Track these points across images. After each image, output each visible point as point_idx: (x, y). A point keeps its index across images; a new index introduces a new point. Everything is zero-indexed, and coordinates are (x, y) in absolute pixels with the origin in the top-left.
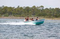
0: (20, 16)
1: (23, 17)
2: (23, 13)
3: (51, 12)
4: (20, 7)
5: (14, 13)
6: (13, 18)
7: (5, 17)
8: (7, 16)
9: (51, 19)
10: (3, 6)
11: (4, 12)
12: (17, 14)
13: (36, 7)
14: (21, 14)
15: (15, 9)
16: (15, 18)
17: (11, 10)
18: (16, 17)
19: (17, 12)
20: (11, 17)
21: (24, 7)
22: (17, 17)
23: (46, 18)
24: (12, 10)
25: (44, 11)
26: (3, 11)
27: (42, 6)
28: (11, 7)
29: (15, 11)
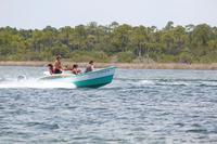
0: (175, 61)
2: (187, 49)
4: (175, 26)
5: (152, 49)
6: (150, 68)
7: (122, 65)
8: (129, 58)
10: (115, 23)
11: (117, 46)
12: (164, 51)
14: (177, 53)
15: (158, 34)
16: (159, 68)
17: (141, 37)
18: (160, 65)
19: (165, 46)
20: (142, 65)
21: (191, 26)
24: (148, 39)
26: (115, 40)
28: (142, 28)
29: (158, 41)
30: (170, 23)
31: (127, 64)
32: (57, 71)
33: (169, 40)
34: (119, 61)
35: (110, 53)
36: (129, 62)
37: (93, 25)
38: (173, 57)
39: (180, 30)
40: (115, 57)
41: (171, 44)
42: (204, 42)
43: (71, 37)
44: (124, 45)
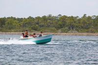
0: (87, 32)
1: (92, 32)
4: (87, 16)
5: (77, 27)
6: (76, 35)
10: (60, 15)
11: (61, 26)
15: (79, 20)
16: (80, 35)
17: (72, 21)
18: (81, 34)
19: (83, 25)
20: (72, 34)
21: (95, 16)
24: (75, 22)
26: (60, 23)
29: (79, 23)
30: (85, 15)
31: (65, 33)
32: (26, 36)
33: (84, 23)
34: (62, 32)
35: (58, 28)
36: (66, 32)
37: (50, 16)
38: (86, 30)
39: (89, 18)
40: (60, 30)
41: (85, 24)
43: (40, 21)
44: (64, 25)
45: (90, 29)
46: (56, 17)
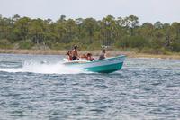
0: (66, 48)
2: (77, 38)
3: (160, 36)
4: (67, 19)
5: (48, 38)
6: (45, 54)
8: (29, 46)
9: (159, 57)
10: (17, 16)
12: (58, 40)
13: (116, 19)
15: (53, 25)
16: (53, 54)
17: (39, 27)
18: (55, 51)
19: (59, 36)
20: (39, 51)
21: (80, 19)
22: (59, 51)
23: (145, 53)
24: (44, 30)
25: (139, 32)
26: (17, 30)
27: (132, 18)
28: (39, 20)
29: (53, 31)
30: (63, 17)
31: (26, 51)
33: (62, 31)
34: (20, 48)
35: (13, 41)
36: (28, 49)
38: (65, 45)
39: (71, 22)
40: (17, 45)
41: (63, 34)
42: (91, 33)
44: (24, 35)
45: (72, 43)
46: (9, 20)
